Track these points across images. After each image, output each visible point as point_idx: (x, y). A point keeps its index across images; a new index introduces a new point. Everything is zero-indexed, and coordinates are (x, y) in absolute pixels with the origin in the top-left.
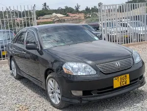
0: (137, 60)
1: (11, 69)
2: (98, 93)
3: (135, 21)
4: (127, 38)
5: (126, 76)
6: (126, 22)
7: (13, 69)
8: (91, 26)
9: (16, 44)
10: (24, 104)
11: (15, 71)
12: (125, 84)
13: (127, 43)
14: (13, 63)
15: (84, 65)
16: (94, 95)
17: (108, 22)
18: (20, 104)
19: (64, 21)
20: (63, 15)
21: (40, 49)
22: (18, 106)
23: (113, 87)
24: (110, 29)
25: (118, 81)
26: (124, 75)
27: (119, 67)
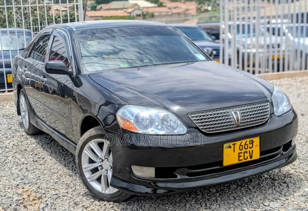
0: (282, 109)
1: (19, 113)
2: (188, 175)
3: (300, 25)
4: (278, 60)
5: (252, 142)
6: (279, 26)
7: (23, 114)
8: (205, 29)
9: (30, 60)
10: (34, 188)
11: (27, 117)
12: (249, 159)
13: (278, 71)
14: (22, 100)
15: (163, 113)
16: (179, 177)
17: (241, 23)
18: (27, 187)
19: (152, 16)
20: (152, 2)
21: (75, 74)
22: (20, 191)
23: (221, 163)
24: (243, 40)
25: (234, 151)
26: (248, 140)
27: (238, 120)
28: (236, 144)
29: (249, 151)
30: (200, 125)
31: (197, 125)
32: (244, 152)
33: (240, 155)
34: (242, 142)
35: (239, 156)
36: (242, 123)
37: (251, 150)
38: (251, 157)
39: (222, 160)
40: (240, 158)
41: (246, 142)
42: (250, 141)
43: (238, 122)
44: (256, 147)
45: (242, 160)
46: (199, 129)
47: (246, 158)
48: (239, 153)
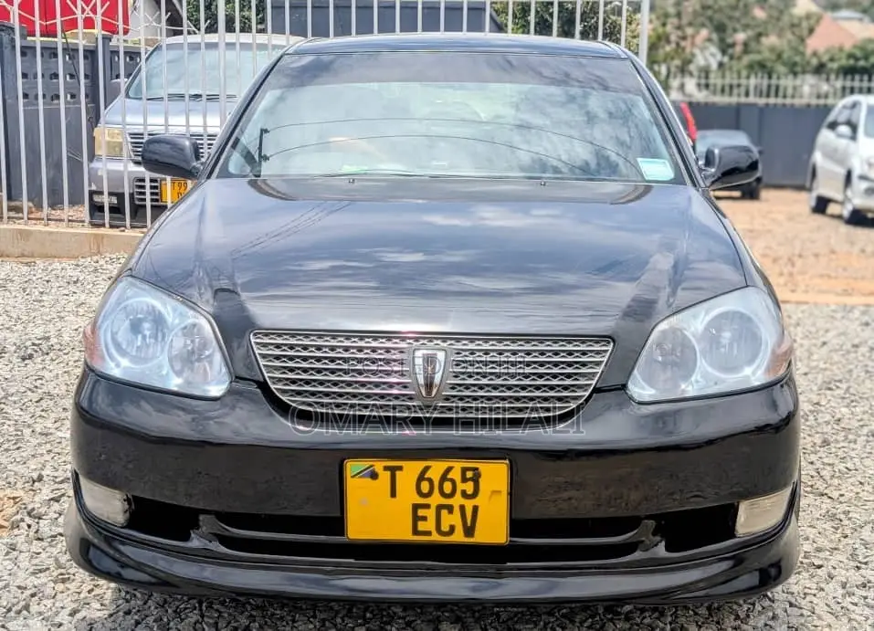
5: (475, 477)
12: (459, 537)
25: (393, 494)
26: (458, 465)
27: (429, 386)
28: (400, 468)
29: (462, 508)
30: (278, 375)
31: (266, 375)
32: (440, 508)
33: (421, 512)
34: (427, 468)
35: (416, 519)
36: (447, 399)
37: (469, 505)
38: (469, 531)
39: (338, 515)
40: (422, 526)
41: (449, 470)
42: (464, 470)
43: (429, 393)
44: (490, 497)
45: (428, 533)
46: (272, 391)
47: (445, 528)
48: (416, 507)
